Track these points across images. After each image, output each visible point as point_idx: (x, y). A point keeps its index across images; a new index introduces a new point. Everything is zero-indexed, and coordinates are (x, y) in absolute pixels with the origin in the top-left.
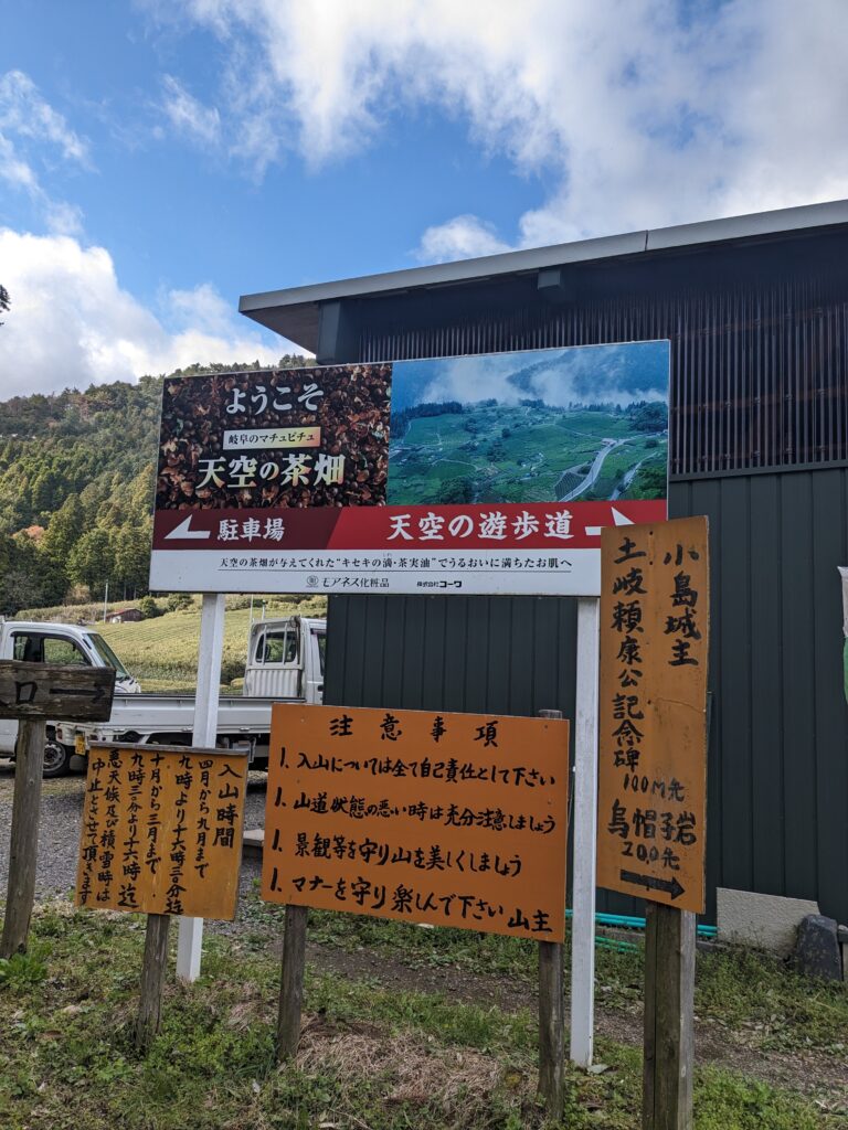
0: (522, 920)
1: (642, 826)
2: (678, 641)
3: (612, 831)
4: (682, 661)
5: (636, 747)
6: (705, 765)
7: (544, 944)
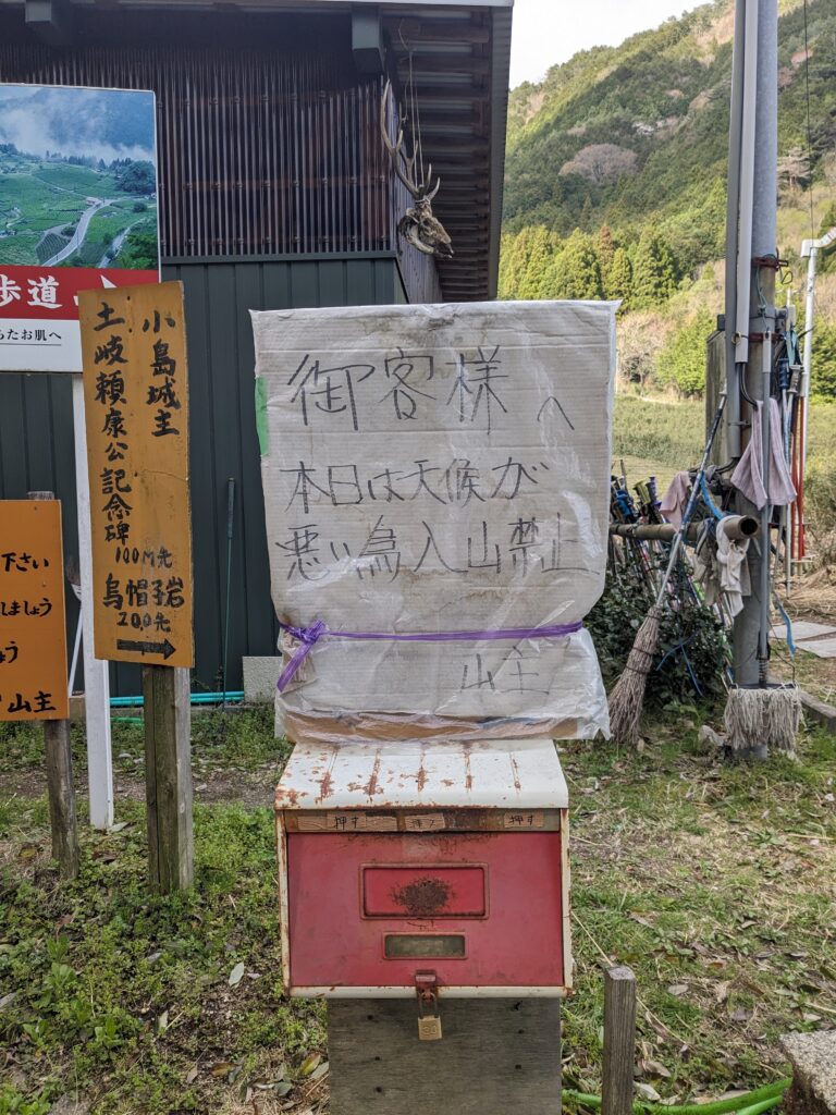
0: (23, 704)
1: (135, 596)
2: (160, 411)
3: (107, 604)
4: (164, 432)
5: (126, 520)
6: (190, 531)
7: (49, 722)
